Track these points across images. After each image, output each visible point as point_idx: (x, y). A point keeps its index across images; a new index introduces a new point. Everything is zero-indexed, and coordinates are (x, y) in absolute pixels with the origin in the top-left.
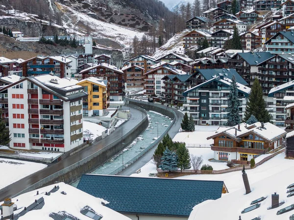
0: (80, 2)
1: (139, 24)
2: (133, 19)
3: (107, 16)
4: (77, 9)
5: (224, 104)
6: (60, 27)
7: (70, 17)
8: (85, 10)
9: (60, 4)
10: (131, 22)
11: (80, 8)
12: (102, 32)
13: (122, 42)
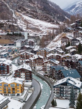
0: (25, 11)
1: (48, 20)
2: (46, 18)
3: (36, 17)
4: (24, 14)
5: (70, 91)
6: (16, 25)
7: (21, 18)
8: (27, 14)
9: (17, 12)
10: (45, 19)
11: (25, 14)
12: (33, 24)
13: (41, 29)
